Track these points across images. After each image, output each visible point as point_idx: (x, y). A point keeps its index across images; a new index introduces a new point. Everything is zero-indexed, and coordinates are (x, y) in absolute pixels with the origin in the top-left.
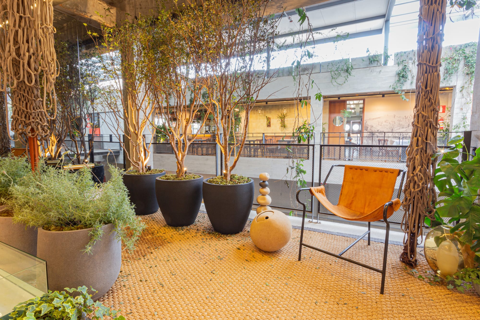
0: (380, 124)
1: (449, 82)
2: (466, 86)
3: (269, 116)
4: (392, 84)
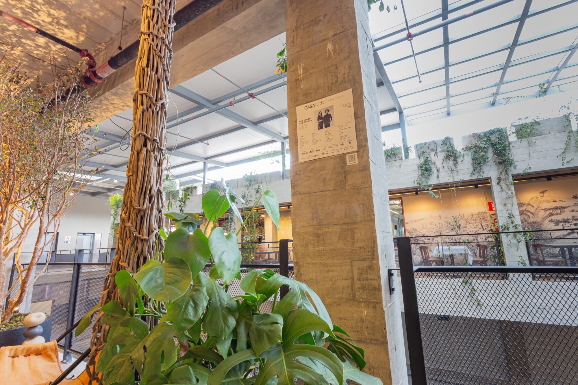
0: (425, 227)
1: (481, 173)
2: (503, 177)
4: (416, 179)
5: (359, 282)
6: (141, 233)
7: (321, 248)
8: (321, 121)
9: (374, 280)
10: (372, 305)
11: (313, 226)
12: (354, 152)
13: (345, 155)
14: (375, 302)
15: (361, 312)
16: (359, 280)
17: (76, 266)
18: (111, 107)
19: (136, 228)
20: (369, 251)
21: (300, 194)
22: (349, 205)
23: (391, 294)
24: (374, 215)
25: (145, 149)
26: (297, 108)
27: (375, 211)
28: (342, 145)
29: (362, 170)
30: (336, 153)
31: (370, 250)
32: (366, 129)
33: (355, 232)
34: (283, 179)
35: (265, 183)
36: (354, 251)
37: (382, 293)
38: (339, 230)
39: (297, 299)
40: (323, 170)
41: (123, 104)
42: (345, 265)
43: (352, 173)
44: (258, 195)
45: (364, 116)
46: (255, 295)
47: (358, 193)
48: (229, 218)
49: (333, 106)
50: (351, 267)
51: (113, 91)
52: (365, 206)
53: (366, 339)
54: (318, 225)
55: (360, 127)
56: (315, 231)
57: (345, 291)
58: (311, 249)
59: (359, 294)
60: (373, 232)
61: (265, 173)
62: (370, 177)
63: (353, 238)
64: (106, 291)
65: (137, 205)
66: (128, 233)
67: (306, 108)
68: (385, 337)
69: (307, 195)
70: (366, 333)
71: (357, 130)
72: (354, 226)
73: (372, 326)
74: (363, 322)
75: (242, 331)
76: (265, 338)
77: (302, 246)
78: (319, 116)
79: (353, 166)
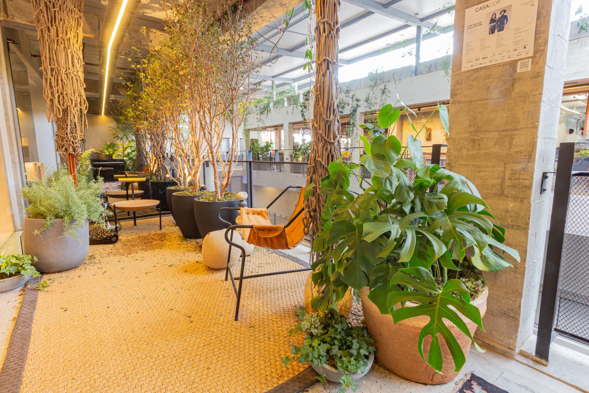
3: (429, 126)
5: (510, 181)
6: (329, 138)
7: (475, 152)
8: (493, 24)
9: (526, 179)
10: (520, 200)
11: (469, 132)
12: (528, 58)
13: (516, 61)
14: (523, 197)
15: (508, 205)
16: (510, 179)
17: (248, 163)
18: (260, 20)
19: (325, 134)
20: (526, 156)
21: (460, 103)
22: (512, 112)
23: (541, 193)
24: (538, 122)
25: (328, 72)
26: (466, 10)
27: (540, 118)
28: (515, 50)
29: (534, 77)
30: (506, 60)
31: (527, 154)
32: (548, 30)
33: (514, 138)
34: (416, 75)
35: (393, 82)
36: (509, 155)
37: (531, 191)
38: (497, 136)
39: (459, 185)
40: (488, 79)
41: (270, 16)
42: (498, 167)
43: (521, 81)
44: (384, 96)
45: (550, 15)
46: (430, 180)
47: (524, 101)
48: (351, 123)
49: (511, 5)
50: (503, 168)
51: (264, 5)
52: (530, 113)
53: (508, 225)
54: (475, 132)
55: (541, 29)
56: (471, 137)
57: (494, 188)
58: (465, 152)
59: (508, 190)
60: (534, 138)
61: (394, 70)
62: (543, 84)
63: (511, 143)
64: (309, 176)
65: (326, 118)
66: (320, 138)
67: (478, 10)
68: (528, 224)
69: (466, 103)
70: (509, 221)
71: (538, 32)
72: (515, 133)
73: (516, 215)
74: (508, 212)
75: (418, 202)
76: (435, 206)
77: (456, 150)
78: (492, 18)
79: (524, 73)
